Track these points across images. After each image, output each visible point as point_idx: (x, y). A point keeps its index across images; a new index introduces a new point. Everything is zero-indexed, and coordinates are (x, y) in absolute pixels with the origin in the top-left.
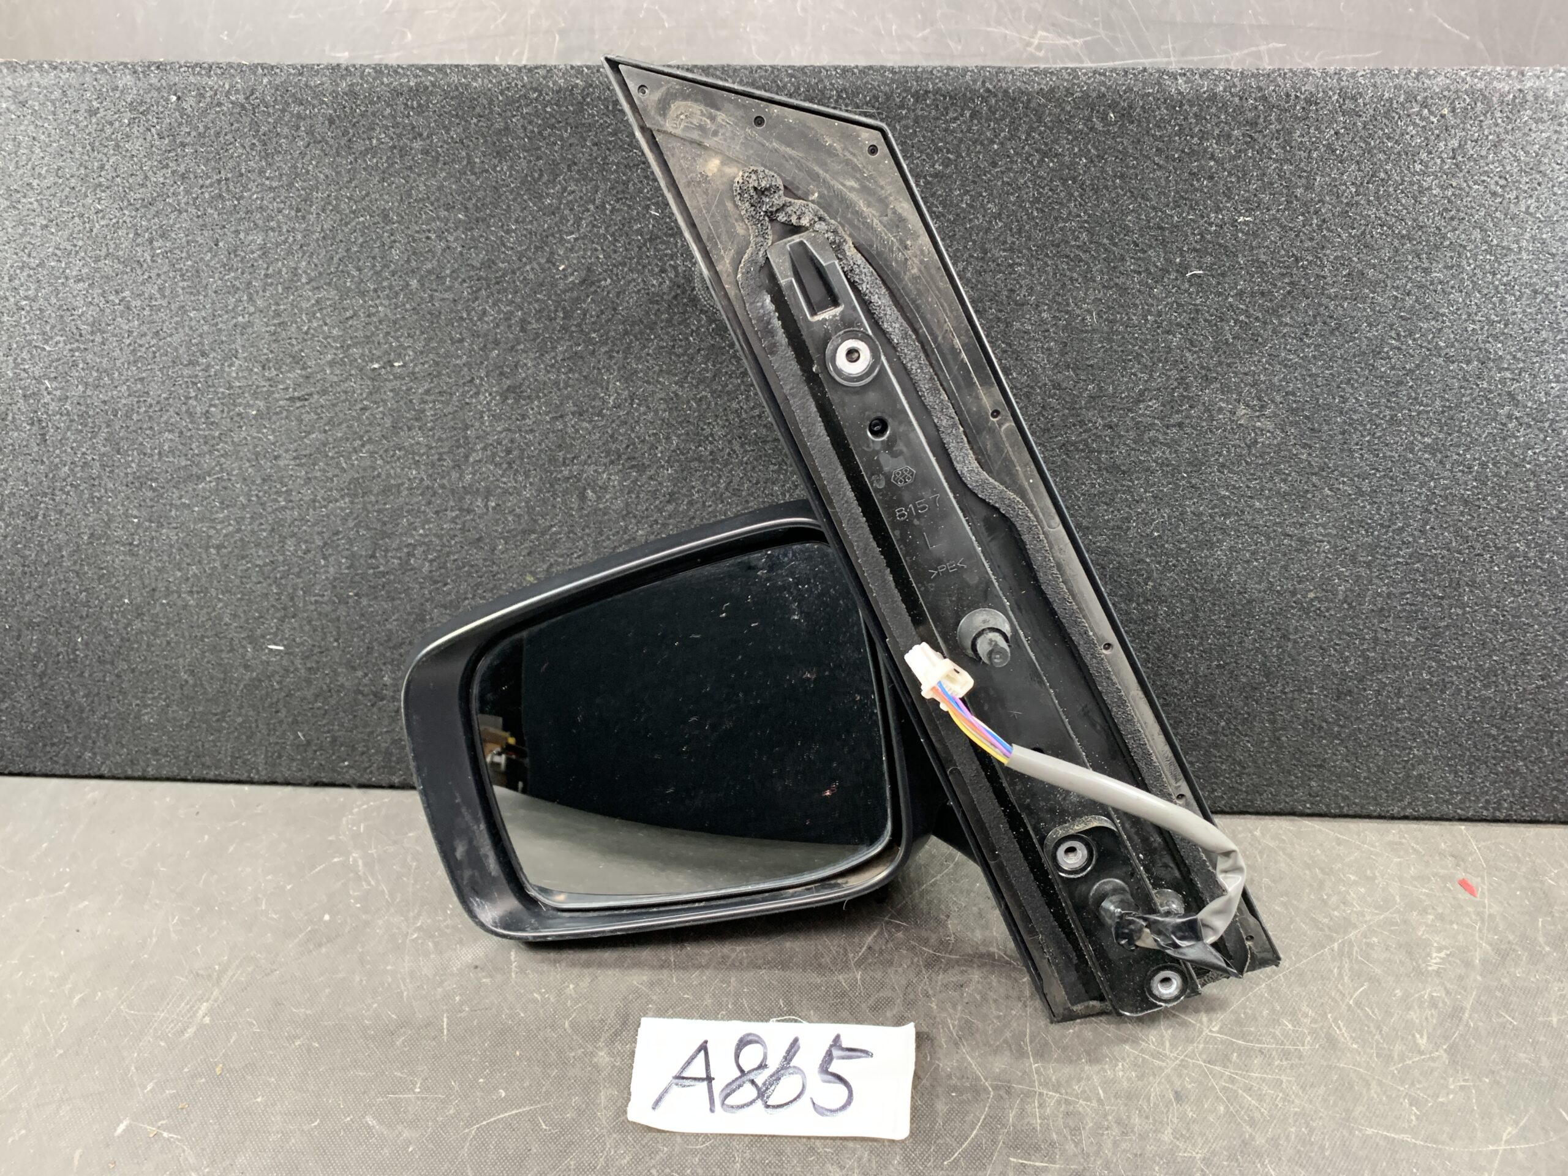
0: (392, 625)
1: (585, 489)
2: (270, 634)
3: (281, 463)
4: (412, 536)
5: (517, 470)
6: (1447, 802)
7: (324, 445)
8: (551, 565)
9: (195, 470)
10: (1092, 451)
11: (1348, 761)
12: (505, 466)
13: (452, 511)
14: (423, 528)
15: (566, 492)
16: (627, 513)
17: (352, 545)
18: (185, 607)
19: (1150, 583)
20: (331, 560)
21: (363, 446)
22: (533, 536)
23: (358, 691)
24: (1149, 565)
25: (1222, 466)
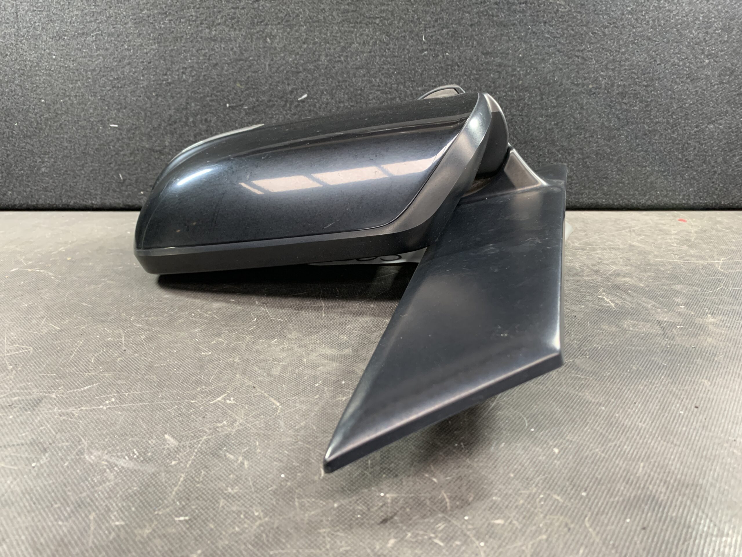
0: (172, 112)
1: (266, 37)
2: (111, 118)
3: (127, 26)
4: (185, 63)
5: (235, 29)
6: (666, 196)
7: (148, 17)
8: (249, 77)
9: (85, 30)
10: (489, 15)
11: (619, 175)
12: (230, 25)
13: (204, 50)
14: (191, 59)
15: (258, 38)
16: (284, 49)
17: (157, 68)
18: (72, 105)
19: (521, 82)
20: (146, 76)
21: (166, 17)
22: (241, 62)
23: (152, 150)
24: (518, 72)
25: (545, 22)
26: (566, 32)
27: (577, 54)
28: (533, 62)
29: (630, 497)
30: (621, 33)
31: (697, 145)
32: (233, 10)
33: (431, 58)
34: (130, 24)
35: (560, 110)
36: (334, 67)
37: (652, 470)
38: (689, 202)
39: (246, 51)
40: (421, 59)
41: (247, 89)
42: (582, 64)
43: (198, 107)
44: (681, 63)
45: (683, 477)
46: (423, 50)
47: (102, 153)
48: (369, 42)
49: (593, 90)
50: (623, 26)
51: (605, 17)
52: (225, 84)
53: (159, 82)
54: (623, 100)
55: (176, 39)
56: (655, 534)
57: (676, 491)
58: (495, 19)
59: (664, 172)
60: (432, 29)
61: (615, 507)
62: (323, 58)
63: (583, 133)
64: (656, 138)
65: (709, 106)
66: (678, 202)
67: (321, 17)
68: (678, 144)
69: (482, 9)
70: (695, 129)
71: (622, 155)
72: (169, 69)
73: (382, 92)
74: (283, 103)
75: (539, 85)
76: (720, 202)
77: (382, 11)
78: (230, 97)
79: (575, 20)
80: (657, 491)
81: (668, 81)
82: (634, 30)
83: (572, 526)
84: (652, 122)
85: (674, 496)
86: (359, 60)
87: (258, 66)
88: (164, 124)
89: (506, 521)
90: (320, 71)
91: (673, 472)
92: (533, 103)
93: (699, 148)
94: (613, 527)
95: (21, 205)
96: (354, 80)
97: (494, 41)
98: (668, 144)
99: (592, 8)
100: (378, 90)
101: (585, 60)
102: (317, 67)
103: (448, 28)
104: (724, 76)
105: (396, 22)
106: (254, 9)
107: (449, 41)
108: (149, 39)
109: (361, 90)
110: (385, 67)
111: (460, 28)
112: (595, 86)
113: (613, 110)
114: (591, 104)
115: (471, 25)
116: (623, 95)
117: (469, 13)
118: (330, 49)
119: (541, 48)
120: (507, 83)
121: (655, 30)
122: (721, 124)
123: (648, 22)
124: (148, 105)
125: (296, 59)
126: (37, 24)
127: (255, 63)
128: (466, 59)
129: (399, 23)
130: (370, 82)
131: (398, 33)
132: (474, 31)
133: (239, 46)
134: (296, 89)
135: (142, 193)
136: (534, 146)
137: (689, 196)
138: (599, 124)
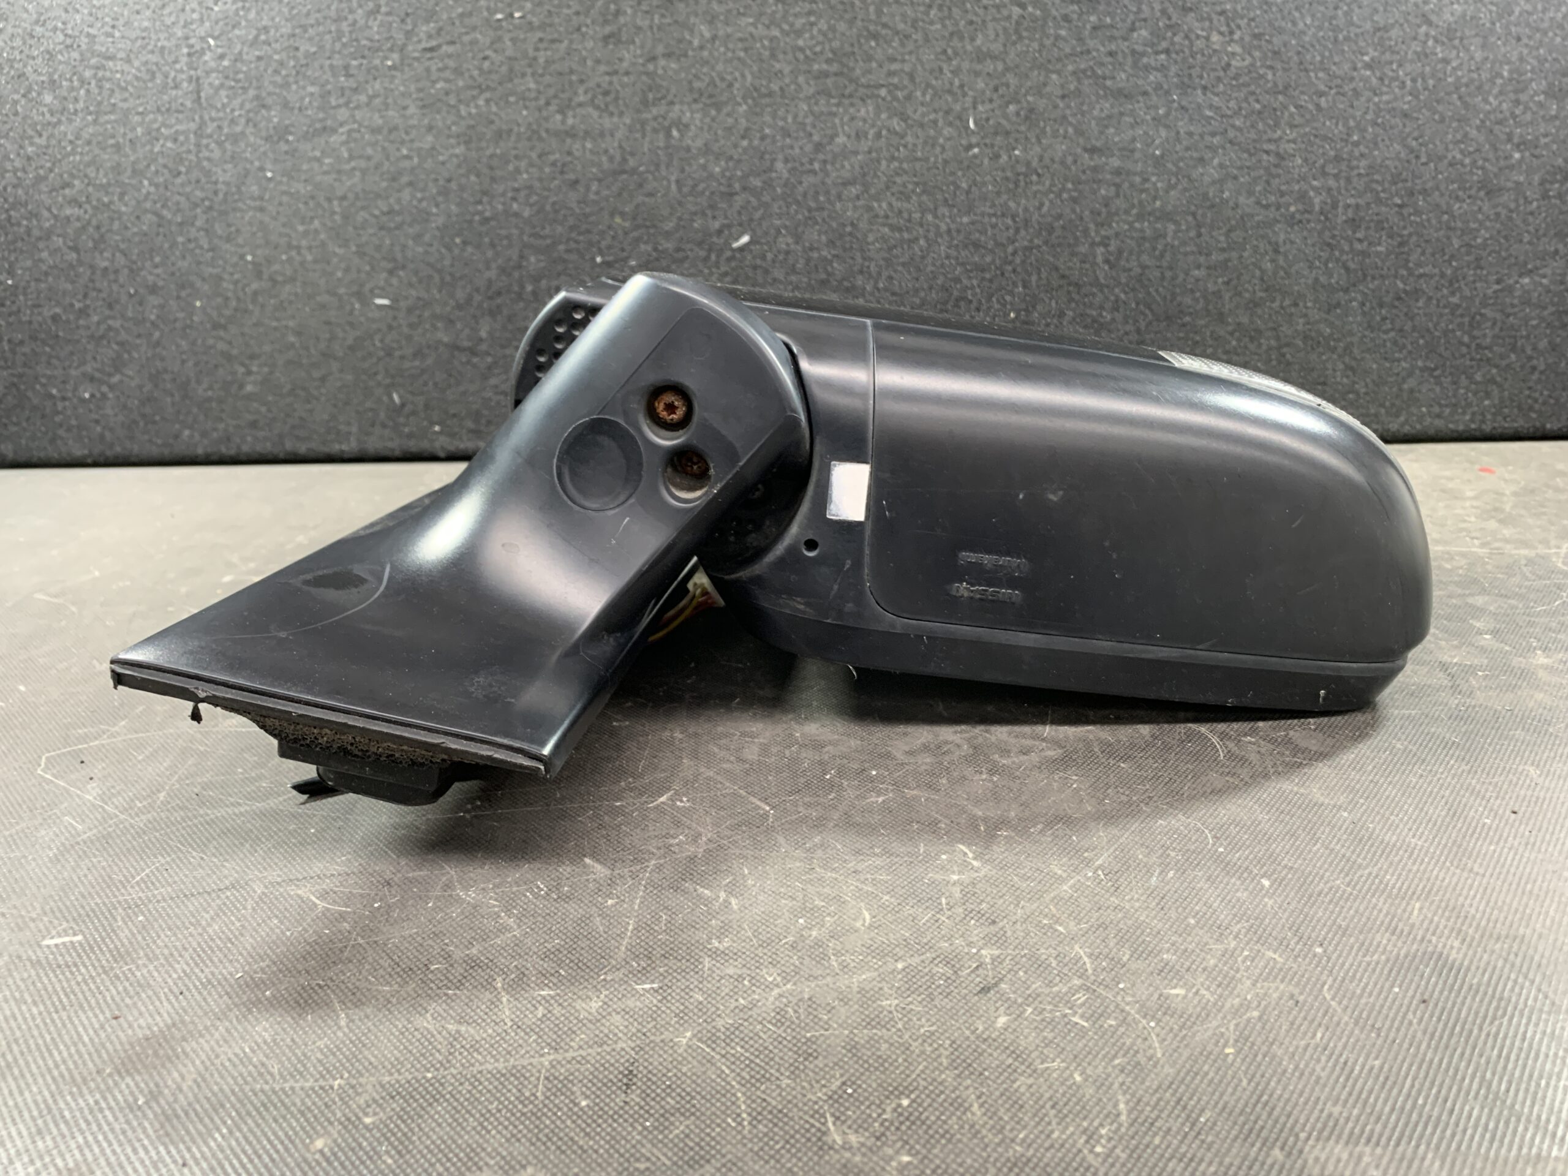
0: (492, 274)
1: (670, 127)
2: (378, 288)
3: (407, 113)
4: (516, 180)
5: (612, 113)
6: (1439, 416)
7: (447, 94)
8: (637, 206)
9: (329, 123)
10: (1097, 77)
12: (603, 106)
13: (553, 154)
14: (527, 172)
15: (654, 130)
16: (706, 150)
17: (463, 191)
18: (302, 264)
19: (1158, 203)
20: (442, 206)
21: (481, 93)
22: (625, 176)
23: (455, 347)
24: (1155, 184)
25: (1205, 88)
26: (1244, 105)
27: (1266, 147)
28: (1181, 164)
29: (1398, 954)
30: (1352, 106)
31: (1498, 316)
32: (607, 78)
33: (986, 161)
34: (412, 110)
35: (1234, 255)
36: (801, 183)
37: (1435, 914)
38: (1484, 427)
39: (632, 154)
40: (966, 163)
41: (637, 227)
42: (1276, 166)
43: (542, 264)
44: (1467, 161)
45: (1491, 925)
46: (970, 147)
47: (359, 354)
48: (866, 134)
49: (1298, 216)
50: (1356, 93)
51: (1321, 75)
52: (593, 219)
53: (468, 217)
54: (1354, 232)
55: (499, 135)
56: (1443, 1009)
57: (1479, 945)
58: (1109, 83)
59: (1435, 369)
60: (988, 106)
61: (1374, 970)
62: (779, 165)
63: (1279, 298)
64: (1420, 304)
65: (1521, 241)
66: (1461, 428)
67: (775, 87)
68: (1462, 316)
69: (1082, 66)
70: (1496, 287)
71: (1355, 339)
72: (485, 193)
73: (893, 228)
74: (703, 253)
75: (1193, 208)
76: (1544, 426)
77: (891, 74)
78: (604, 244)
79: (1262, 82)
80: (1444, 946)
81: (1442, 195)
82: (1376, 99)
83: (1301, 998)
84: (1411, 274)
85: (1475, 952)
86: (847, 166)
87: (655, 184)
88: (478, 298)
89: (1188, 991)
90: (774, 189)
91: (1474, 917)
92: (1184, 243)
93: (1504, 323)
94: (1371, 1000)
95: (208, 455)
96: (838, 205)
97: (1106, 127)
98: (1441, 315)
99: (1295, 58)
100: (884, 225)
101: (1283, 159)
102: (768, 184)
103: (1019, 102)
104: (1552, 183)
105: (919, 94)
106: (647, 74)
107: (1023, 128)
108: (449, 137)
109: (852, 224)
110: (898, 180)
111: (1042, 103)
112: (1300, 207)
113: (1337, 253)
114: (1292, 242)
115: (1063, 97)
116: (1354, 223)
117: (1058, 73)
118: (792, 147)
119: (1196, 137)
120: (1133, 206)
121: (1417, 97)
122: (1544, 276)
123: (1403, 83)
124: (447, 262)
125: (727, 169)
126: (237, 113)
127: (650, 177)
128: (1052, 160)
129: (924, 94)
130: (870, 209)
131: (923, 115)
132: (1069, 107)
133: (620, 147)
134: (729, 226)
135: (437, 428)
136: (1184, 325)
137: (1483, 414)
138: (1310, 282)
